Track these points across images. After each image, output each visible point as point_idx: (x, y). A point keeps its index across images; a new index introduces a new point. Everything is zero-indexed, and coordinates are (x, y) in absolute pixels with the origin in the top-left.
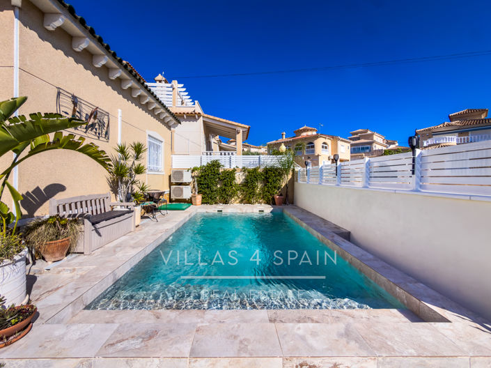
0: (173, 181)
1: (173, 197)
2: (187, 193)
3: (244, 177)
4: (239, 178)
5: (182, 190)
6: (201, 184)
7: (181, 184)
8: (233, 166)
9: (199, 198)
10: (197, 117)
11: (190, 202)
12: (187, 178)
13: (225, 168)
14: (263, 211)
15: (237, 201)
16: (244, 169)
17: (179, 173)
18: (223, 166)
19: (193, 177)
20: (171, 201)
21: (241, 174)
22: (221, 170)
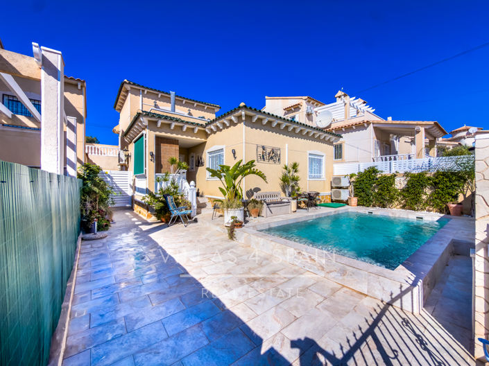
0: (334, 185)
1: (334, 198)
2: (344, 195)
3: (406, 182)
4: (400, 184)
5: (340, 193)
6: (357, 188)
7: (340, 188)
8: (393, 171)
9: (354, 200)
10: (366, 125)
11: (347, 203)
12: (345, 183)
13: (383, 174)
14: (422, 218)
15: (398, 207)
16: (406, 174)
17: (338, 179)
18: (382, 172)
19: (350, 182)
20: (332, 201)
21: (403, 179)
22: (379, 176)
